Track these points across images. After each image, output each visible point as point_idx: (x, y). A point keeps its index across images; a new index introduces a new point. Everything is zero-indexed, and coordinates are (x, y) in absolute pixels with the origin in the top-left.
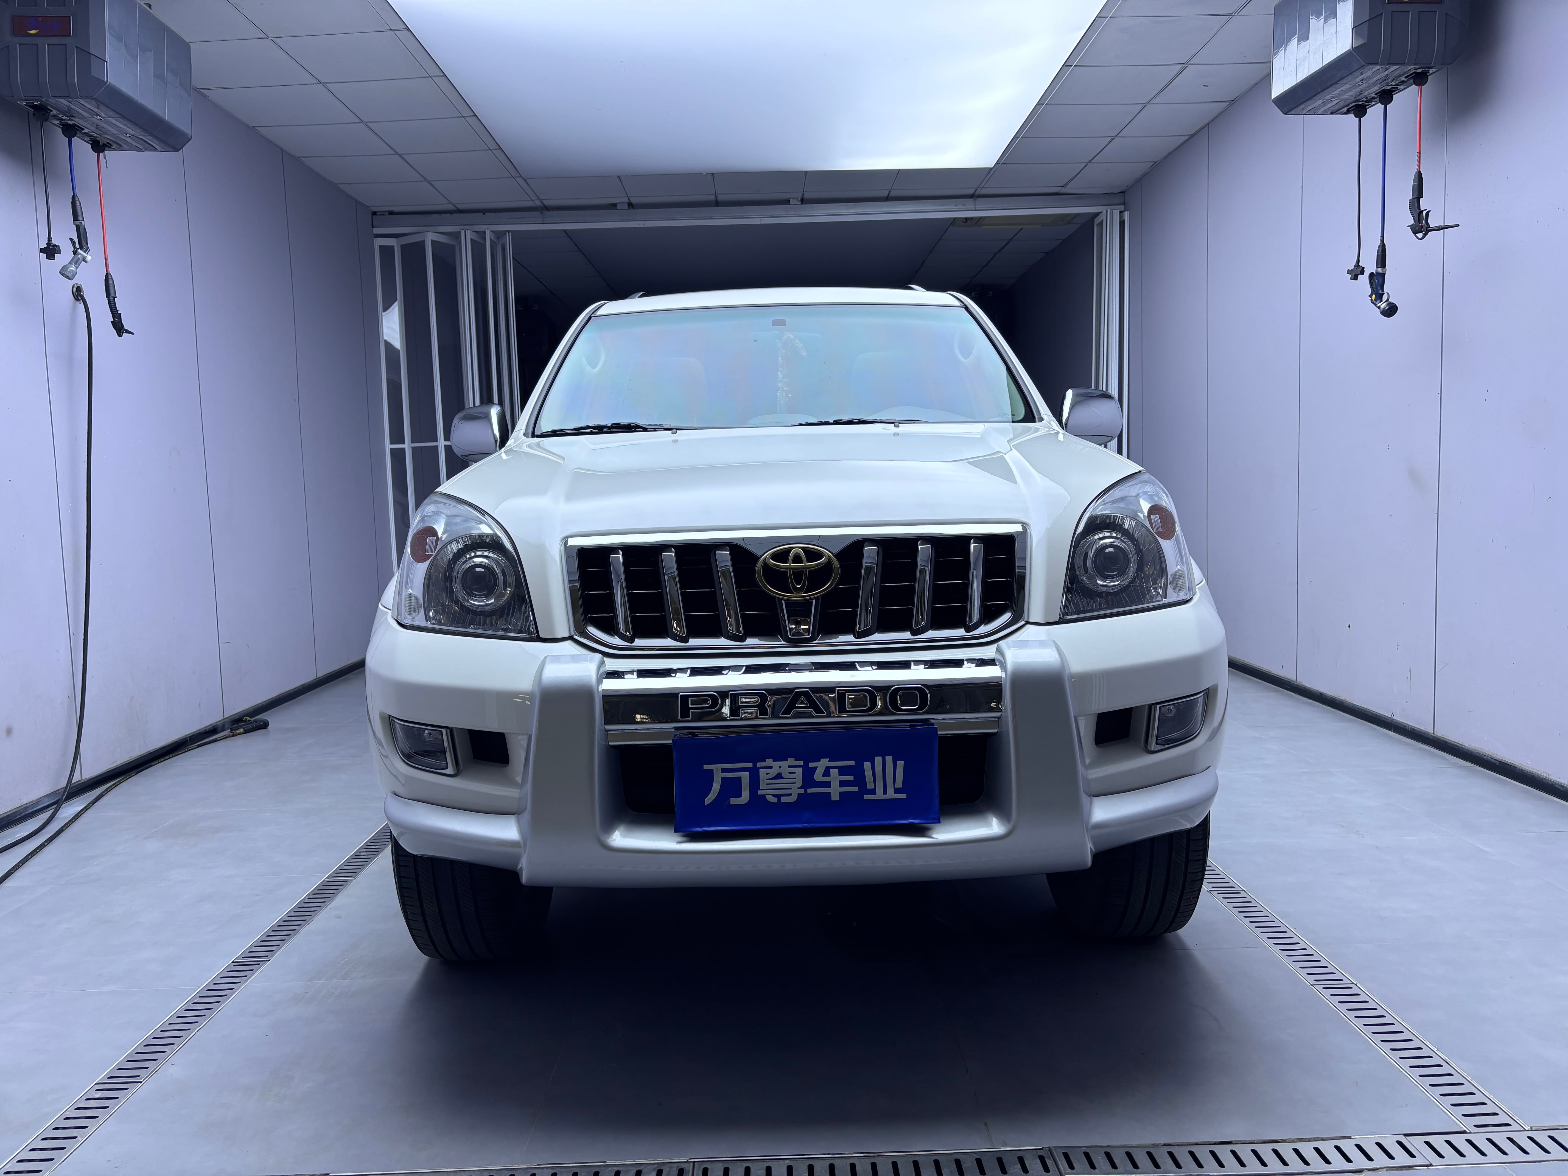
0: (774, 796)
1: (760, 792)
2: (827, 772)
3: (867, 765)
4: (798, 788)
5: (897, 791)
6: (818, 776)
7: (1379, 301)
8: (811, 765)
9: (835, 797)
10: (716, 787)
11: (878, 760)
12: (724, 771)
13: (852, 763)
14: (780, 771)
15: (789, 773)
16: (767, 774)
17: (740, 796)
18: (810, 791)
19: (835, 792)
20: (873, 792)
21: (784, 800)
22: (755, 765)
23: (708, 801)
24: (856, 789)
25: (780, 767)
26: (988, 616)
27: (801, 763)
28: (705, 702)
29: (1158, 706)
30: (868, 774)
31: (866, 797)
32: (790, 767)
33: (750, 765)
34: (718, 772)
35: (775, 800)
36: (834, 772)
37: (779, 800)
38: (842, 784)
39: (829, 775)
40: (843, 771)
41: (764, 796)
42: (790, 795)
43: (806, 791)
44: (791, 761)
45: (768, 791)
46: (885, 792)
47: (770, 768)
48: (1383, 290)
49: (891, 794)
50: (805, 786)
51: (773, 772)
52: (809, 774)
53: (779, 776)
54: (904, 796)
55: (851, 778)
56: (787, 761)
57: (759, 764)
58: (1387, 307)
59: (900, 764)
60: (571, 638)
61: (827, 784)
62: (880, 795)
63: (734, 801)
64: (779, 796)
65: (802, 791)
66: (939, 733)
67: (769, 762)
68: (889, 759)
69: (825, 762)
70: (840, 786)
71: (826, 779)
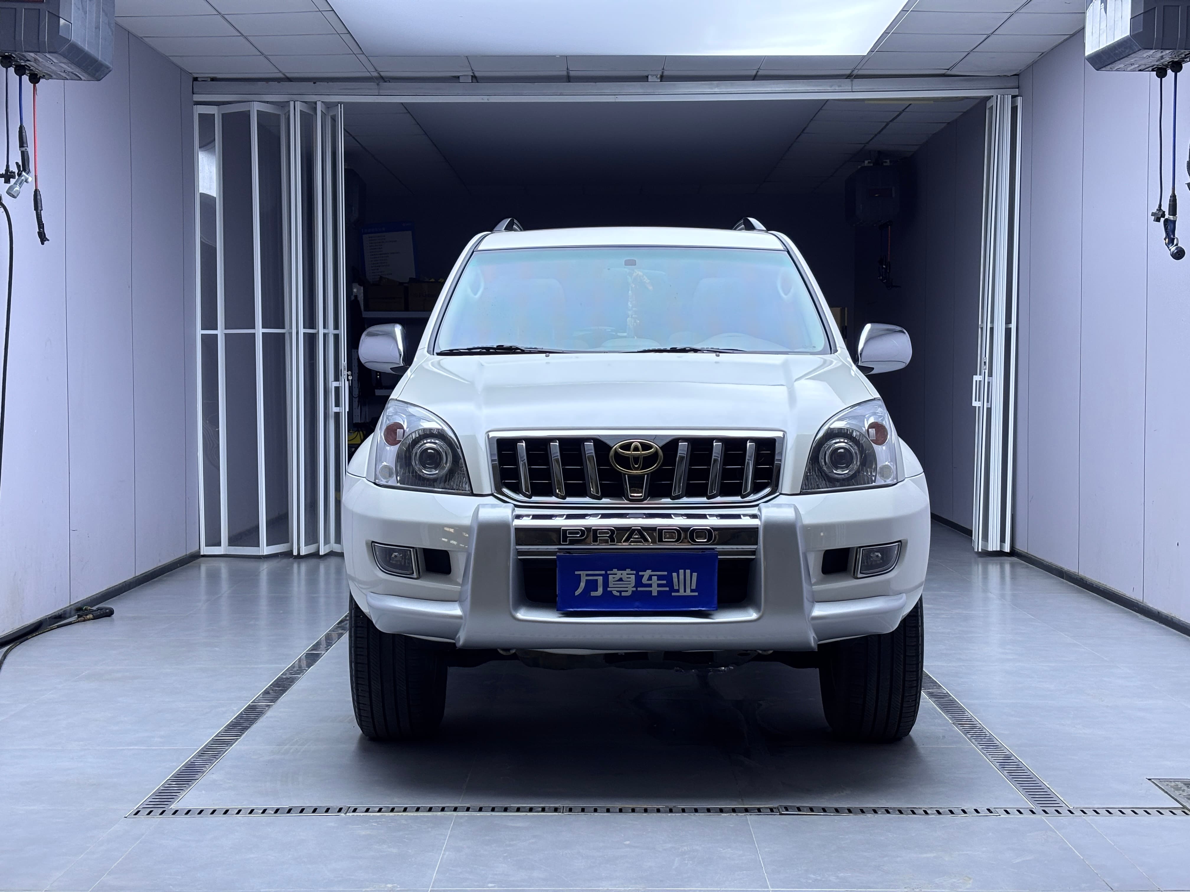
0: (617, 591)
1: (609, 589)
2: (650, 578)
3: (675, 575)
4: (632, 587)
5: (692, 591)
6: (645, 581)
7: (1171, 244)
8: (641, 573)
9: (655, 593)
10: (582, 585)
11: (681, 572)
12: (587, 575)
13: (666, 573)
14: (621, 576)
15: (627, 578)
16: (613, 578)
17: (597, 591)
18: (639, 589)
19: (655, 590)
20: (678, 591)
21: (623, 594)
22: (606, 572)
23: (577, 593)
24: (667, 589)
25: (622, 574)
26: (757, 489)
27: (635, 572)
28: (578, 533)
29: (862, 549)
30: (675, 580)
31: (673, 594)
32: (627, 574)
33: (603, 572)
34: (584, 576)
35: (618, 594)
36: (655, 578)
37: (621, 594)
38: (659, 585)
39: (651, 580)
40: (660, 578)
41: (611, 591)
42: (627, 591)
43: (637, 589)
44: (628, 571)
45: (614, 589)
46: (685, 591)
47: (615, 575)
48: (1174, 236)
49: (688, 593)
50: (636, 586)
51: (617, 577)
52: (639, 579)
53: (621, 580)
54: (696, 594)
55: (665, 582)
56: (626, 570)
57: (608, 572)
58: (1176, 251)
59: (695, 575)
60: (492, 495)
61: (650, 586)
62: (682, 593)
63: (593, 594)
64: (620, 592)
65: (634, 589)
66: (719, 557)
67: (615, 571)
68: (688, 572)
69: (649, 572)
70: (658, 587)
71: (650, 582)
